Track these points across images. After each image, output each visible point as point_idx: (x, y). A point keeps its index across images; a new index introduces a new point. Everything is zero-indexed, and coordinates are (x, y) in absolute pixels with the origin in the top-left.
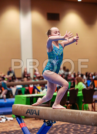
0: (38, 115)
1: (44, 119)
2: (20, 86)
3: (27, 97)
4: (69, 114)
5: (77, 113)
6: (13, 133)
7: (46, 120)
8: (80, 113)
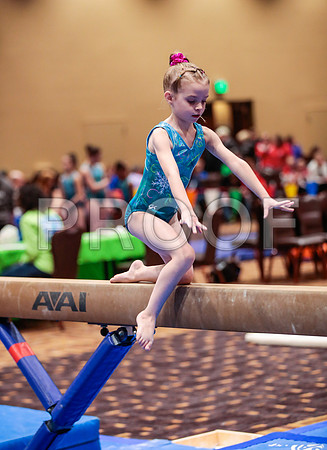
1: (102, 325)
4: (199, 300)
8: (242, 294)
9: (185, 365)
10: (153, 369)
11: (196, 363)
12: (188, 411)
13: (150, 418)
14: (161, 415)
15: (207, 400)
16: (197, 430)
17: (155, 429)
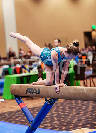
0: (39, 93)
1: (45, 98)
2: (6, 67)
3: (18, 77)
4: (72, 91)
5: (80, 89)
6: (6, 114)
7: (47, 99)
8: (84, 89)
9: (77, 108)
10: (68, 109)
11: (81, 108)
12: (76, 122)
13: (65, 124)
14: (69, 123)
15: (83, 119)
16: (78, 128)
17: (66, 127)
